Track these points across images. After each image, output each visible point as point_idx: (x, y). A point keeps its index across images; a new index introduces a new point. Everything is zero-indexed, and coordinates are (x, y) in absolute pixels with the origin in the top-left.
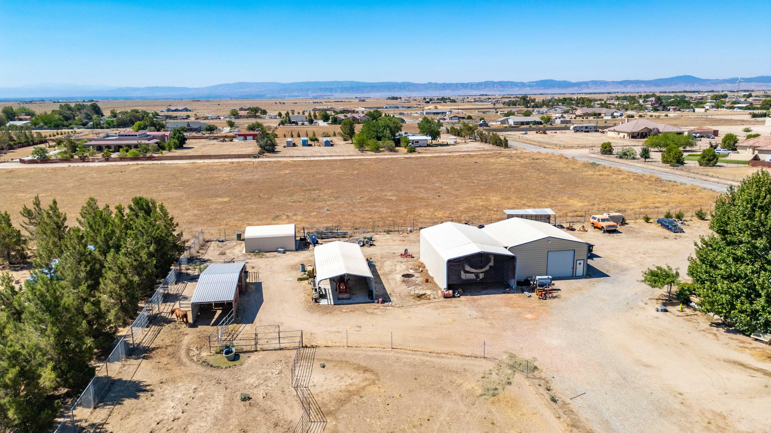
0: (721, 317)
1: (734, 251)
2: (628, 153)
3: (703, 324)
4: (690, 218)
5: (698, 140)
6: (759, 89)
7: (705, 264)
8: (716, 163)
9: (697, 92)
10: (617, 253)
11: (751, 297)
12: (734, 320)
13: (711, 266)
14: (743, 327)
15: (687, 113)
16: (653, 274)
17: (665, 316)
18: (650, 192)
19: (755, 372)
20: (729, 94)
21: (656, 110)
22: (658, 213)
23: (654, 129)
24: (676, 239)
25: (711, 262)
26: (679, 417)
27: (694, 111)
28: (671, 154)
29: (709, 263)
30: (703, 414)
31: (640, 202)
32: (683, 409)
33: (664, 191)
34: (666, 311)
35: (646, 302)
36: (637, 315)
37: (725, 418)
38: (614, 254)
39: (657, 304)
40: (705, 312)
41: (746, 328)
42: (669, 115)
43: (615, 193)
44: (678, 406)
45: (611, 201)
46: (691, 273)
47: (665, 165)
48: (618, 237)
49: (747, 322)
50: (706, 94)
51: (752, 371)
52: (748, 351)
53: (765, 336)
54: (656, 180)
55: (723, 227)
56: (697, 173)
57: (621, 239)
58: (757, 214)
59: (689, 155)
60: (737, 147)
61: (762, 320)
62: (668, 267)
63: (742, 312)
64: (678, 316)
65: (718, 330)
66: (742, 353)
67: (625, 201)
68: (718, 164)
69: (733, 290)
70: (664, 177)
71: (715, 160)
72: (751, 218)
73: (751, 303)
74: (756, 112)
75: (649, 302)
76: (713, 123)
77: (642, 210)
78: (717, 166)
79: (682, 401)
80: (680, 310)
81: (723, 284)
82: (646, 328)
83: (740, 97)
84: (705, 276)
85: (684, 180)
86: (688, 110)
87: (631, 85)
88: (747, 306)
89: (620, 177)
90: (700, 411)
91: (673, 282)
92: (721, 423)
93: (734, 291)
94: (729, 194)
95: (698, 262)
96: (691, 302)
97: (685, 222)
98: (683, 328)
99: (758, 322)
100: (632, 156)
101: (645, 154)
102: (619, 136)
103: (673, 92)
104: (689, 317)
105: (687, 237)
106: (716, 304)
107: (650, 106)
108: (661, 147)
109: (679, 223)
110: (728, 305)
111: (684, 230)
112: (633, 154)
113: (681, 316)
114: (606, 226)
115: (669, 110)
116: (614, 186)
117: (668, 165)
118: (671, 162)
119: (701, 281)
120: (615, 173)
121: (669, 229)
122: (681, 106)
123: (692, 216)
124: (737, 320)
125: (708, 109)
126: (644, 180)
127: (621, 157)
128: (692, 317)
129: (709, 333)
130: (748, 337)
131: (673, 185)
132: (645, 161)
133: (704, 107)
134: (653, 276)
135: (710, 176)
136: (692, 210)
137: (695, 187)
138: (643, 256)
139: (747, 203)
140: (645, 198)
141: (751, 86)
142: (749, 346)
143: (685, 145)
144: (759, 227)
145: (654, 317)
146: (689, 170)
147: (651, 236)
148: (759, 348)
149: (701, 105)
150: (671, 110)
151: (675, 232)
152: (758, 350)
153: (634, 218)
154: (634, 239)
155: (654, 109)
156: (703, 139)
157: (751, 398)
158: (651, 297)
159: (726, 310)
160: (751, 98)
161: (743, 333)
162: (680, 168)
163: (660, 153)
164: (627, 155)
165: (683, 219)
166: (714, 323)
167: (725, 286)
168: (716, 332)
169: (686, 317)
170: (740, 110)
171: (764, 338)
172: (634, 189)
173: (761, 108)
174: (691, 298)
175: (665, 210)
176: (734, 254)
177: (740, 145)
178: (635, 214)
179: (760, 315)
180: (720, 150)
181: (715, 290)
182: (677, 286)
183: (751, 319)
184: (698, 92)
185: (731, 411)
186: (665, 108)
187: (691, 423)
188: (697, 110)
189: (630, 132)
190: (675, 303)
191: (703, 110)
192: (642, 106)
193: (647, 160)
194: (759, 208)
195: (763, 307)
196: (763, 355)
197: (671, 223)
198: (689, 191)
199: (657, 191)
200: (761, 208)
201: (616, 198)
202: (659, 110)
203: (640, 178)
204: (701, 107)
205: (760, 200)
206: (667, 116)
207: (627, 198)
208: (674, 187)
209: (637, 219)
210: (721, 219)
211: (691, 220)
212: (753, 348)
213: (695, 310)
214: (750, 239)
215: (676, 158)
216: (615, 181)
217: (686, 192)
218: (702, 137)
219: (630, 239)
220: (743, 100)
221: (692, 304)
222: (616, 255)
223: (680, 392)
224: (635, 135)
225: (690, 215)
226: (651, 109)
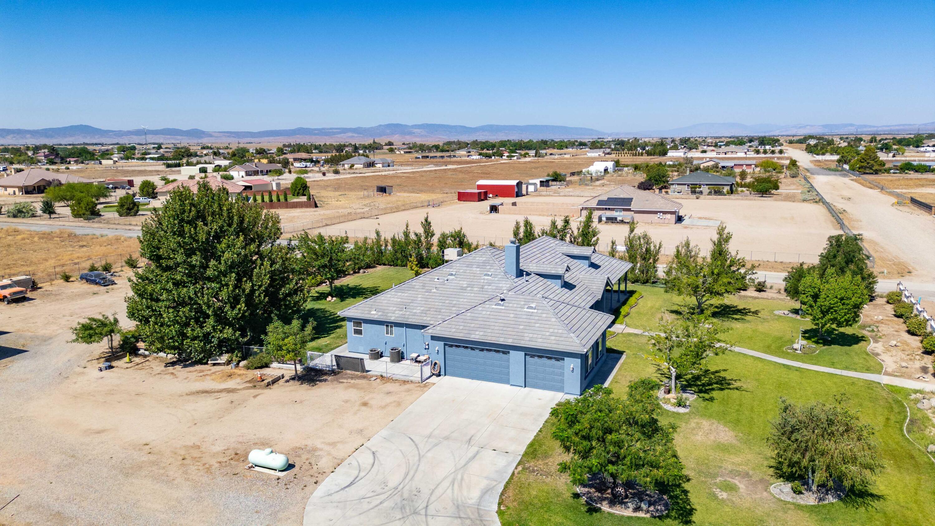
0: (175, 354)
1: (173, 277)
2: (24, 210)
3: (158, 368)
4: (120, 269)
5: (112, 192)
6: (169, 142)
7: (145, 298)
8: (137, 211)
9: (100, 144)
10: (33, 323)
11: (200, 321)
12: (188, 351)
13: (152, 299)
14: (199, 356)
15: (92, 165)
16: (85, 327)
17: (112, 373)
18: (65, 250)
19: (219, 394)
20: (137, 146)
21: (52, 163)
22: (79, 270)
23: (54, 180)
24: (107, 292)
25: (151, 295)
26: (149, 468)
27: (101, 163)
28: (82, 205)
29: (149, 297)
30: (175, 453)
31: (53, 261)
32: (152, 458)
33: (82, 246)
34: (111, 367)
35: (84, 366)
36: (75, 383)
37: (199, 447)
38: (30, 325)
39: (99, 363)
40: (156, 352)
41: (202, 355)
42: (70, 168)
43: (16, 257)
44: (145, 458)
45: (12, 266)
46: (132, 315)
47: (77, 219)
48: (31, 305)
49: (202, 348)
50: (111, 147)
51: (216, 394)
52: (208, 377)
53: (222, 358)
54: (69, 236)
55: (155, 252)
56: (118, 224)
57: (36, 306)
58: (186, 229)
59: (104, 207)
60: (157, 193)
61: (215, 341)
62: (103, 316)
63: (194, 338)
64: (127, 368)
65: (174, 369)
66: (203, 381)
67: (32, 263)
68: (140, 213)
69: (180, 317)
70: (79, 232)
71: (136, 208)
72: (181, 234)
73: (202, 327)
74: (170, 162)
75: (88, 365)
76: (126, 175)
77: (58, 269)
78: (139, 215)
79: (149, 451)
80: (128, 361)
81: (169, 313)
82: (90, 393)
83: (149, 149)
84: (147, 312)
85: (105, 232)
86: (93, 162)
87: (12, 135)
88: (198, 331)
89: (19, 237)
90: (172, 452)
91: (112, 331)
92: (196, 453)
93: (182, 318)
94: (154, 217)
95: (137, 299)
96: (139, 350)
97: (115, 274)
98: (135, 378)
99: (212, 344)
100: (31, 213)
101: (48, 209)
102: (6, 193)
103: (70, 145)
104: (140, 365)
105: (120, 288)
106: (166, 338)
107: (43, 158)
108: (68, 200)
109: (108, 276)
110: (179, 337)
111: (116, 282)
112: (31, 210)
113: (131, 367)
114: (10, 294)
115: (69, 163)
116: (12, 249)
117: (82, 219)
118: (84, 214)
119: (144, 321)
120: (10, 234)
121: (97, 284)
122: (84, 157)
123: (122, 267)
124: (191, 350)
125: (117, 161)
126: (53, 237)
127: (15, 216)
128: (144, 365)
129: (165, 374)
130: (206, 366)
131: (93, 238)
132: (50, 218)
133: (111, 159)
134: (86, 330)
135: (134, 225)
136: (120, 261)
137: (119, 237)
138: (69, 318)
139: (174, 219)
140: (58, 256)
141: (159, 139)
142: (209, 373)
143: (98, 197)
144: (191, 244)
145: (97, 379)
146: (108, 222)
147: (76, 295)
148: (219, 371)
149: (108, 156)
150: (72, 163)
151: (105, 286)
152: (217, 374)
153: (48, 280)
154: (54, 303)
155: (50, 162)
156: (117, 190)
157: (220, 418)
158: (90, 358)
159: (178, 342)
160: (162, 150)
161: (200, 362)
162: (96, 220)
163: (69, 208)
164: (23, 212)
165: (112, 271)
166: (168, 363)
167: (171, 315)
168: (173, 371)
169: (137, 367)
170: (152, 161)
171: (221, 360)
172: (41, 249)
173: (174, 159)
174: (138, 345)
175: (87, 265)
176: (173, 279)
177: (160, 190)
178: (49, 275)
179: (213, 337)
180: (139, 199)
181: (162, 325)
182: (118, 335)
183: (204, 344)
184: (102, 145)
185: (204, 438)
186: (63, 161)
187: (164, 468)
188: (104, 162)
189: (21, 185)
190: (121, 355)
191: (111, 162)
192: (32, 158)
193: (53, 216)
194: (187, 223)
195: (213, 327)
196: (223, 376)
197: (98, 276)
198: (113, 242)
199: (73, 247)
200: (189, 222)
201: (19, 262)
202: (56, 163)
203: (47, 236)
204: (108, 159)
205: (186, 214)
206: (68, 169)
207: (34, 260)
208: (94, 240)
209: (53, 280)
210: (151, 244)
211: (122, 271)
212: (213, 373)
213: (145, 356)
214: (185, 258)
215: (89, 209)
216: (12, 243)
217: (110, 243)
218: (116, 188)
219: (49, 304)
220: (154, 151)
221: (141, 351)
222: (33, 325)
223: (145, 443)
224: (30, 189)
225: (120, 266)
226: (46, 161)
